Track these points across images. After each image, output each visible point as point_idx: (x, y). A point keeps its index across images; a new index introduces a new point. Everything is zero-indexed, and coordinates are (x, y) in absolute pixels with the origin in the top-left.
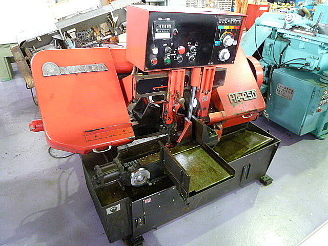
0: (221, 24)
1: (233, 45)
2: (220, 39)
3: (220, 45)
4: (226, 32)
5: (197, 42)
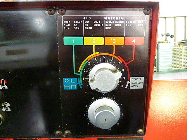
1: (131, 88)
2: (79, 72)
3: (81, 88)
4: (94, 53)
5: (3, 81)
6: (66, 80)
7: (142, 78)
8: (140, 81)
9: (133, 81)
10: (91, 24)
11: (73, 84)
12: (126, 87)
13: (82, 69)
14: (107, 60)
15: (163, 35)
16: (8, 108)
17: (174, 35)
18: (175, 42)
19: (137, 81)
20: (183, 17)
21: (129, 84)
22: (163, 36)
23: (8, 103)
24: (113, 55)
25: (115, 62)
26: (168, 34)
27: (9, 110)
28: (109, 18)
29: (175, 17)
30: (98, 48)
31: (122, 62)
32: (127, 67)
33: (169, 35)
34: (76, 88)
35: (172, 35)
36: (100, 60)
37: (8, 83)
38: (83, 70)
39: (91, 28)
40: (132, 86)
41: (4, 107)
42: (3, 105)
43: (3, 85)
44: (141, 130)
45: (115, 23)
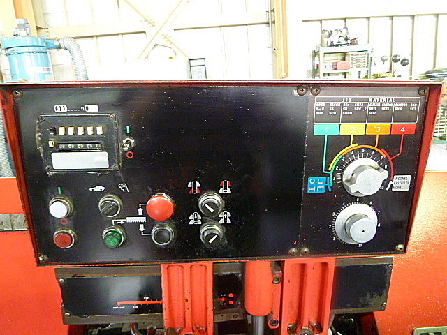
0: (327, 119)
1: (393, 190)
2: (330, 169)
3: (330, 190)
4: (352, 145)
5: (226, 182)
6: (311, 180)
7: (409, 177)
8: (406, 181)
9: (398, 181)
10: (351, 108)
11: (320, 185)
12: (387, 189)
13: (334, 166)
14: (368, 153)
15: (385, 58)
16: (228, 219)
17: (409, 58)
18: (411, 75)
19: (402, 180)
20: (433, 16)
21: (392, 185)
22: (384, 61)
23: (228, 213)
24: (375, 148)
25: (377, 157)
26: (396, 56)
27: (229, 221)
28: (375, 100)
29: (413, 17)
30: (358, 139)
31: (385, 157)
32: (391, 163)
33: (398, 58)
34: (323, 191)
35: (404, 60)
36: (359, 153)
37: (232, 185)
38: (335, 168)
39: (351, 113)
40: (395, 188)
41: (222, 218)
42: (221, 216)
43: (226, 188)
44: (400, 246)
45: (381, 106)
